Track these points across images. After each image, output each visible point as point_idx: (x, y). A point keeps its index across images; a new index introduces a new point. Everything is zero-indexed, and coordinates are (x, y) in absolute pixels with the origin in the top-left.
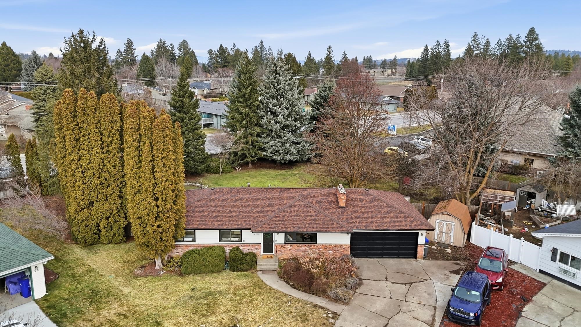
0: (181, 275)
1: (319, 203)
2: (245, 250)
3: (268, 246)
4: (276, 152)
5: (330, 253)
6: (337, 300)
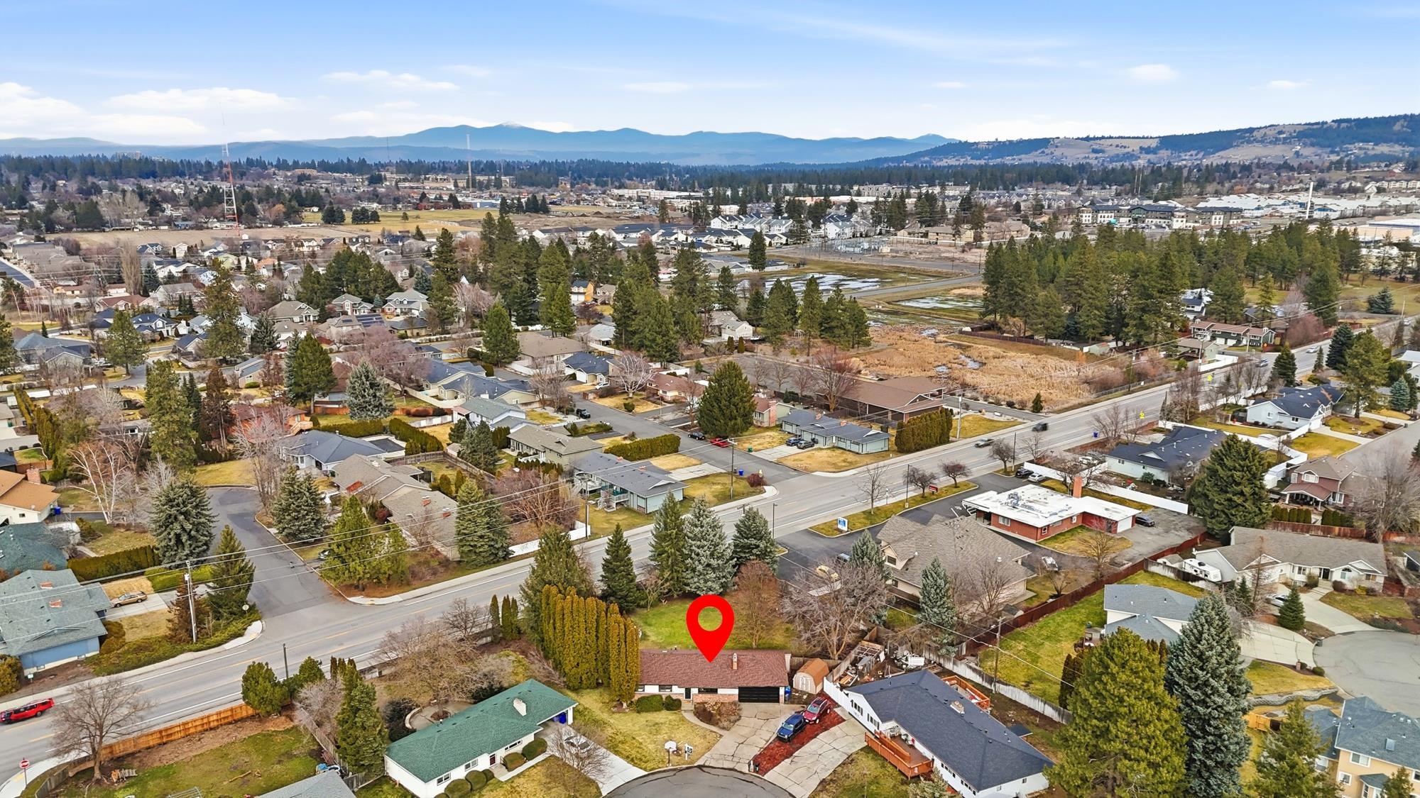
0: (638, 712)
1: (721, 666)
2: (674, 697)
3: (688, 695)
5: (726, 700)
6: (724, 728)
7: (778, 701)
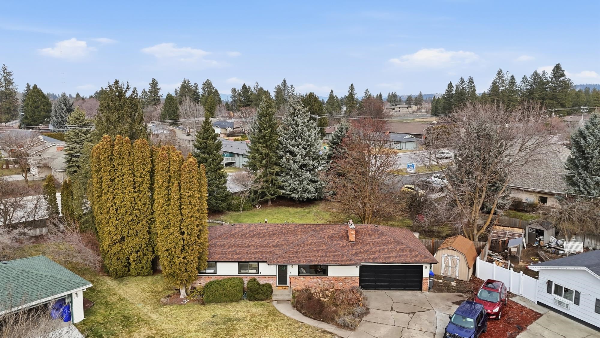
0: (203, 303)
1: (331, 237)
2: (262, 282)
3: (283, 278)
4: (294, 190)
5: (340, 285)
6: (345, 326)
7: (420, 288)
